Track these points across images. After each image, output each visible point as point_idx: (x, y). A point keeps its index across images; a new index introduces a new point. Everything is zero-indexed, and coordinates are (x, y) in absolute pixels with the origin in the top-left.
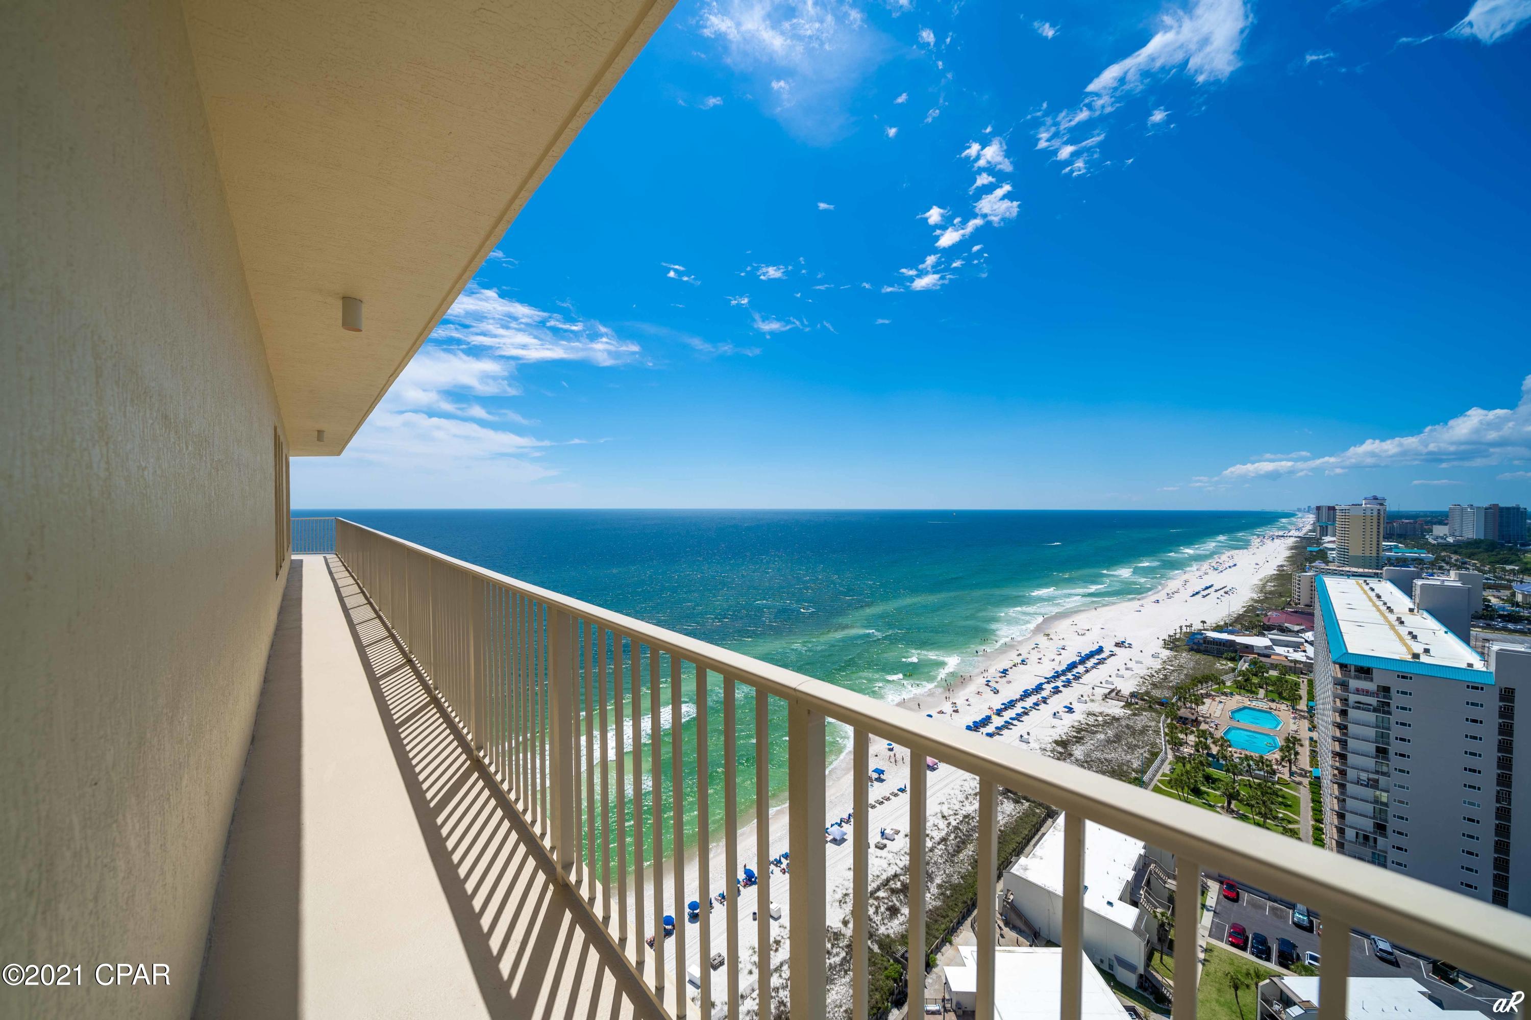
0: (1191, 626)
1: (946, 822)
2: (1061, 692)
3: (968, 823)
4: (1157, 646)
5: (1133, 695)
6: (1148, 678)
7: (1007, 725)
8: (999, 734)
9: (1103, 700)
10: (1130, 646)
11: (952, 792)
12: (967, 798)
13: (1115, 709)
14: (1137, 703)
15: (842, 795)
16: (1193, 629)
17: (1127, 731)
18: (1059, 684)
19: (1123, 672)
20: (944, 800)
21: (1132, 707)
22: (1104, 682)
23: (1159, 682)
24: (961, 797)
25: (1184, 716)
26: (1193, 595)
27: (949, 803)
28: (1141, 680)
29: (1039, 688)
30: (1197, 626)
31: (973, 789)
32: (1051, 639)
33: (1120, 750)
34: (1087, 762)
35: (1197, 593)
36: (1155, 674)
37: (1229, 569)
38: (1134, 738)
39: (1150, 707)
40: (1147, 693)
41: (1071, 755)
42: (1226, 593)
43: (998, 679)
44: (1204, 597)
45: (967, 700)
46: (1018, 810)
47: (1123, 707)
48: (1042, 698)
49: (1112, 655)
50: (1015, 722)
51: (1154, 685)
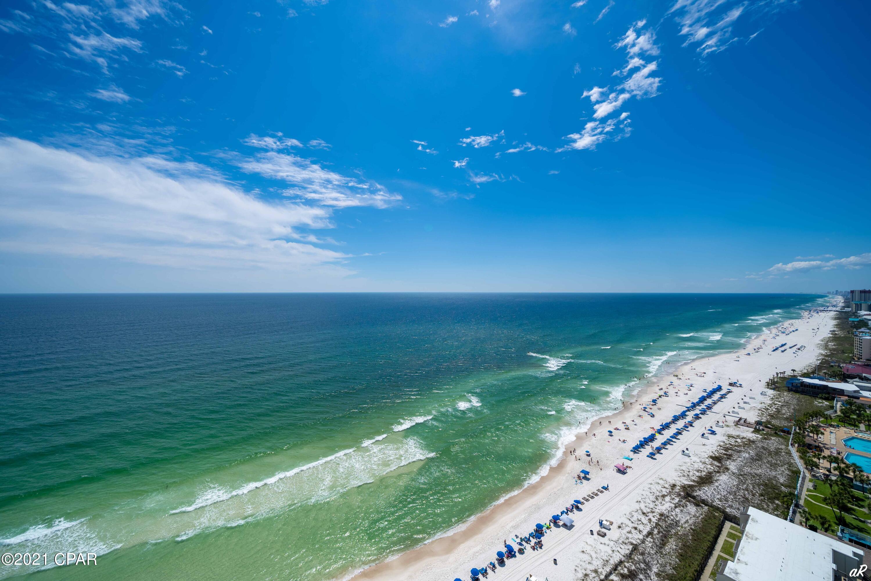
0: (784, 372)
1: (647, 518)
2: (700, 418)
3: (666, 521)
4: (761, 387)
5: (758, 423)
6: (765, 411)
7: (668, 442)
8: (664, 448)
9: (736, 426)
10: (741, 386)
11: (644, 493)
12: (657, 499)
13: (748, 433)
14: (763, 430)
15: (562, 488)
16: (785, 375)
17: (764, 452)
18: (697, 412)
19: (742, 405)
20: (640, 499)
21: (761, 433)
22: (731, 412)
23: (774, 414)
24: (653, 498)
25: (808, 442)
26: (774, 350)
27: (645, 502)
28: (760, 412)
29: (683, 415)
30: (789, 373)
31: (659, 492)
32: (680, 379)
33: (764, 467)
34: (741, 475)
35: (777, 349)
36: (769, 408)
37: (793, 333)
38: (772, 457)
39: (776, 433)
40: (769, 422)
41: (728, 469)
42: (799, 349)
43: (651, 406)
44: (783, 351)
45: (633, 421)
46: (700, 513)
47: (753, 432)
48: (689, 422)
49: (729, 392)
50: (674, 440)
51: (771, 416)
